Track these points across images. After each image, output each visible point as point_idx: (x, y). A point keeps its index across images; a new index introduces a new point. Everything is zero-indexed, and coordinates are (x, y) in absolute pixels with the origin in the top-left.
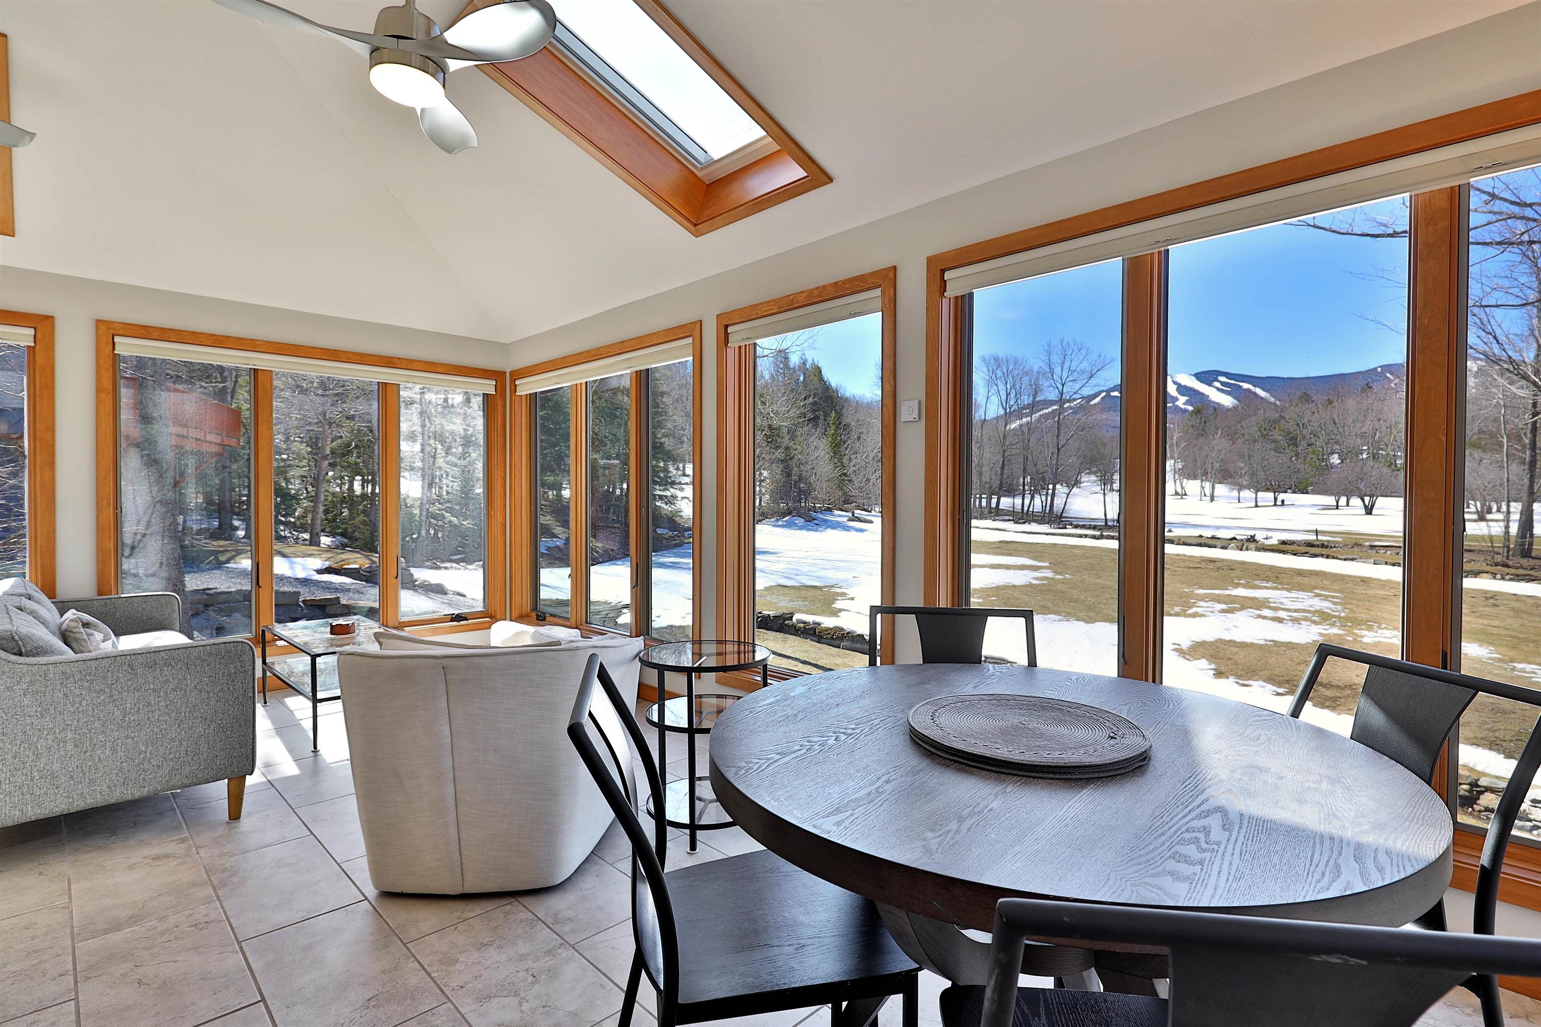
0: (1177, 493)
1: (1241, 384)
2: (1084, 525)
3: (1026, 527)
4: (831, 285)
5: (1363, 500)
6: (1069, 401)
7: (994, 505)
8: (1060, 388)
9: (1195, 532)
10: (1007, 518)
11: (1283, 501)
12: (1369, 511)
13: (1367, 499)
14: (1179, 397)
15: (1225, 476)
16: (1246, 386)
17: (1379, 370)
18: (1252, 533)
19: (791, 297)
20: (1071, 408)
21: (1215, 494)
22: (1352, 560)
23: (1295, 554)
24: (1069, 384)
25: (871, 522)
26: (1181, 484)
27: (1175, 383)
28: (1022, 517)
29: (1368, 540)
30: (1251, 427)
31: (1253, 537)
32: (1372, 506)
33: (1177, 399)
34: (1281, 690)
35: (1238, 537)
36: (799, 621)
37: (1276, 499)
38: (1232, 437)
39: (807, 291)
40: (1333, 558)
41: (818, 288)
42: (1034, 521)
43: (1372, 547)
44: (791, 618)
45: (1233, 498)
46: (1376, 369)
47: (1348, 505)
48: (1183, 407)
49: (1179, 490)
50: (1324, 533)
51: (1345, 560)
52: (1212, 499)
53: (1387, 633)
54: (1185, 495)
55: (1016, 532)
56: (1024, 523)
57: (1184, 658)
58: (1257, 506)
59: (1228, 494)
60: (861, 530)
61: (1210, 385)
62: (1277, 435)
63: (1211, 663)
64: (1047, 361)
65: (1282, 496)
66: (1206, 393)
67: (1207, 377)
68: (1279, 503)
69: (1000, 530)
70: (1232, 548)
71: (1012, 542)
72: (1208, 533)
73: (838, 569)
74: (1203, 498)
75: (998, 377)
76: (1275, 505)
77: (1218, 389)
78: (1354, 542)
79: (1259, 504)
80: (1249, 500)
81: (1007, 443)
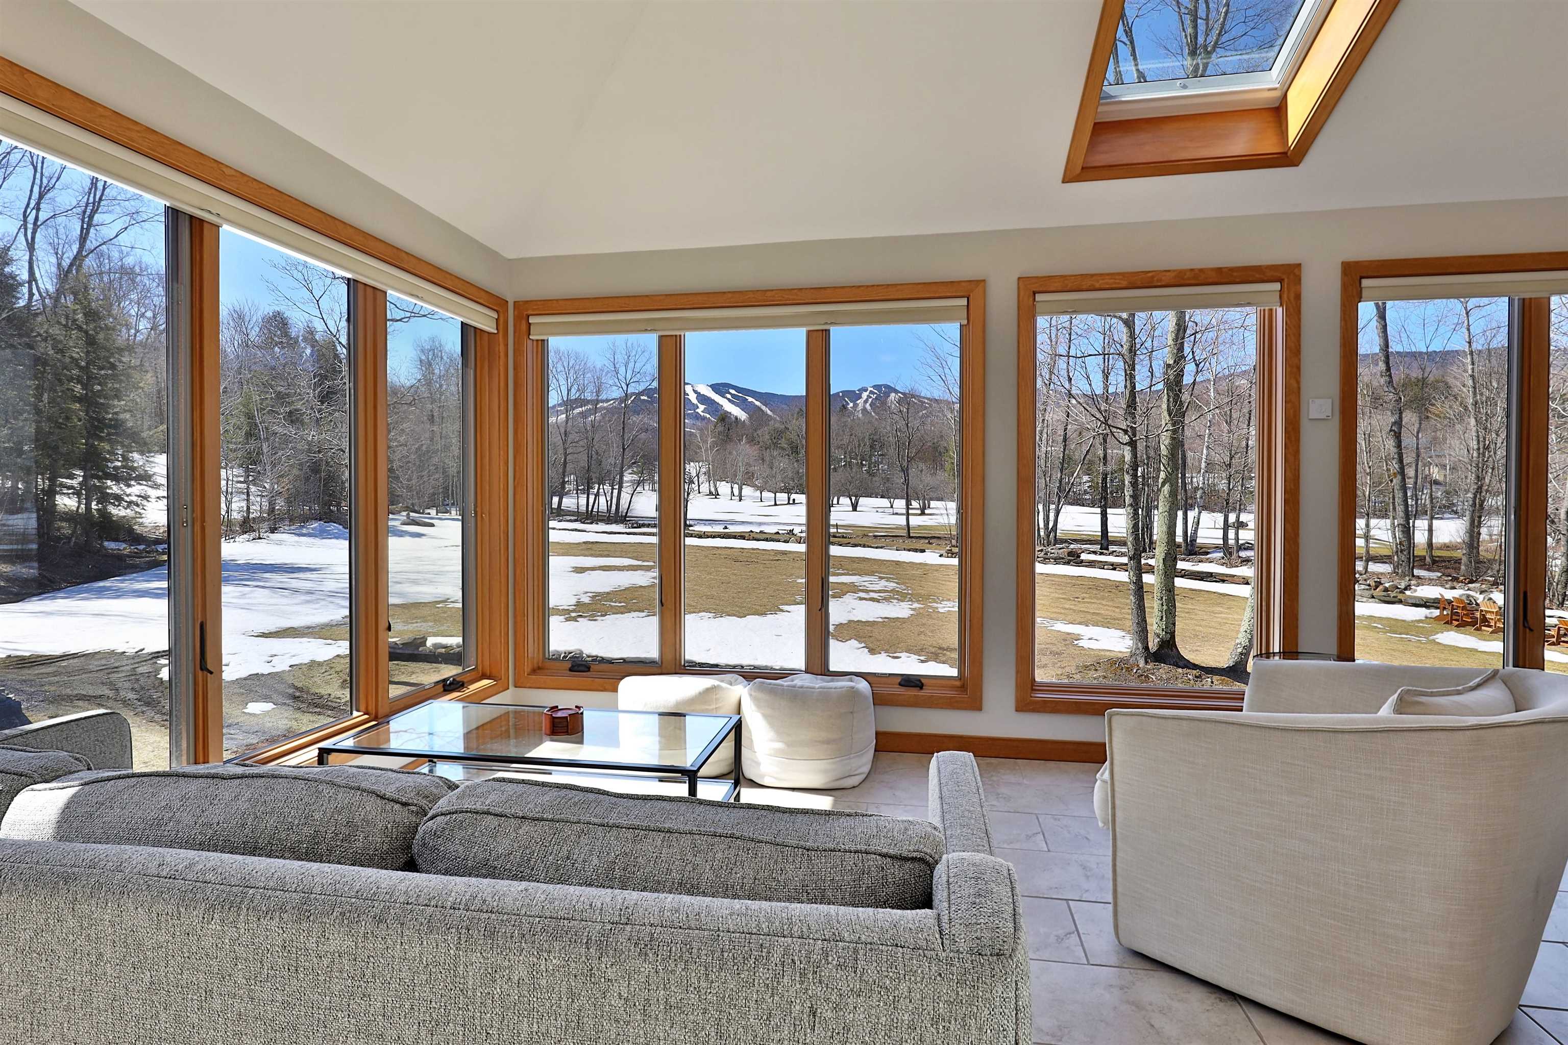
0: (711, 493)
1: (747, 397)
2: (649, 524)
3: (594, 527)
4: (1212, 269)
5: (851, 500)
6: (603, 401)
7: (555, 505)
8: (625, 388)
9: (747, 529)
10: (573, 518)
11: (794, 500)
12: (855, 508)
13: (853, 499)
14: (699, 405)
15: (748, 479)
16: (750, 399)
17: (841, 394)
18: (791, 528)
19: (1150, 274)
20: (605, 408)
21: (743, 494)
22: (882, 547)
23: (840, 545)
24: (633, 385)
25: (432, 525)
26: (715, 486)
27: (695, 392)
28: (589, 517)
29: (870, 532)
30: (764, 434)
31: (792, 531)
32: (857, 504)
33: (698, 407)
34: (922, 658)
35: (780, 532)
36: (437, 646)
37: (789, 499)
38: (752, 441)
39: (1174, 271)
40: (869, 547)
41: (1192, 270)
42: (602, 521)
43: (875, 536)
44: (424, 643)
45: (755, 498)
46: (839, 393)
47: (838, 504)
48: (702, 414)
49: (713, 490)
50: (843, 526)
51: (877, 548)
52: (740, 500)
53: (949, 604)
54: (718, 495)
55: (596, 532)
56: (591, 523)
57: (838, 640)
58: (776, 505)
59: (752, 494)
60: (419, 535)
61: (724, 397)
62: (783, 443)
63: (860, 642)
64: (612, 360)
65: (793, 496)
66: (721, 403)
67: (721, 389)
68: (791, 502)
69: (579, 531)
70: (793, 542)
71: (596, 542)
72: (757, 529)
73: (415, 582)
74: (733, 498)
75: (558, 370)
76: (789, 503)
77: (729, 399)
78: (863, 533)
79: (778, 503)
80: (768, 499)
81: (569, 441)
